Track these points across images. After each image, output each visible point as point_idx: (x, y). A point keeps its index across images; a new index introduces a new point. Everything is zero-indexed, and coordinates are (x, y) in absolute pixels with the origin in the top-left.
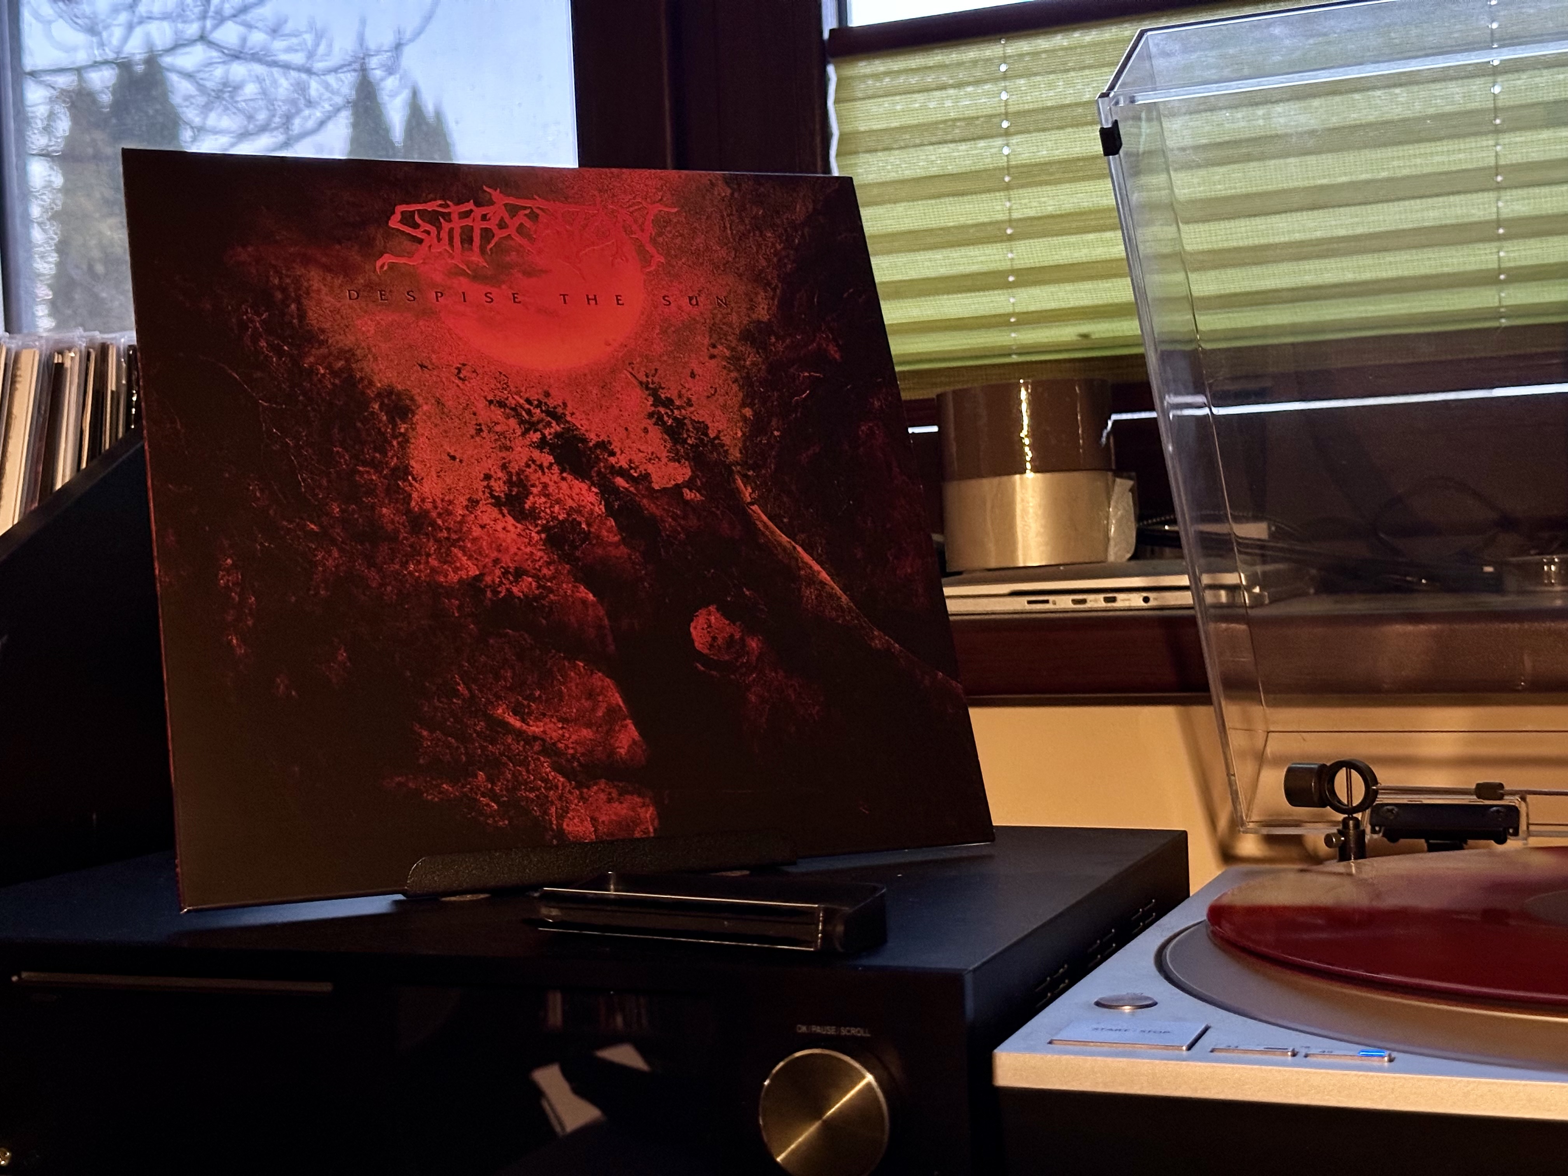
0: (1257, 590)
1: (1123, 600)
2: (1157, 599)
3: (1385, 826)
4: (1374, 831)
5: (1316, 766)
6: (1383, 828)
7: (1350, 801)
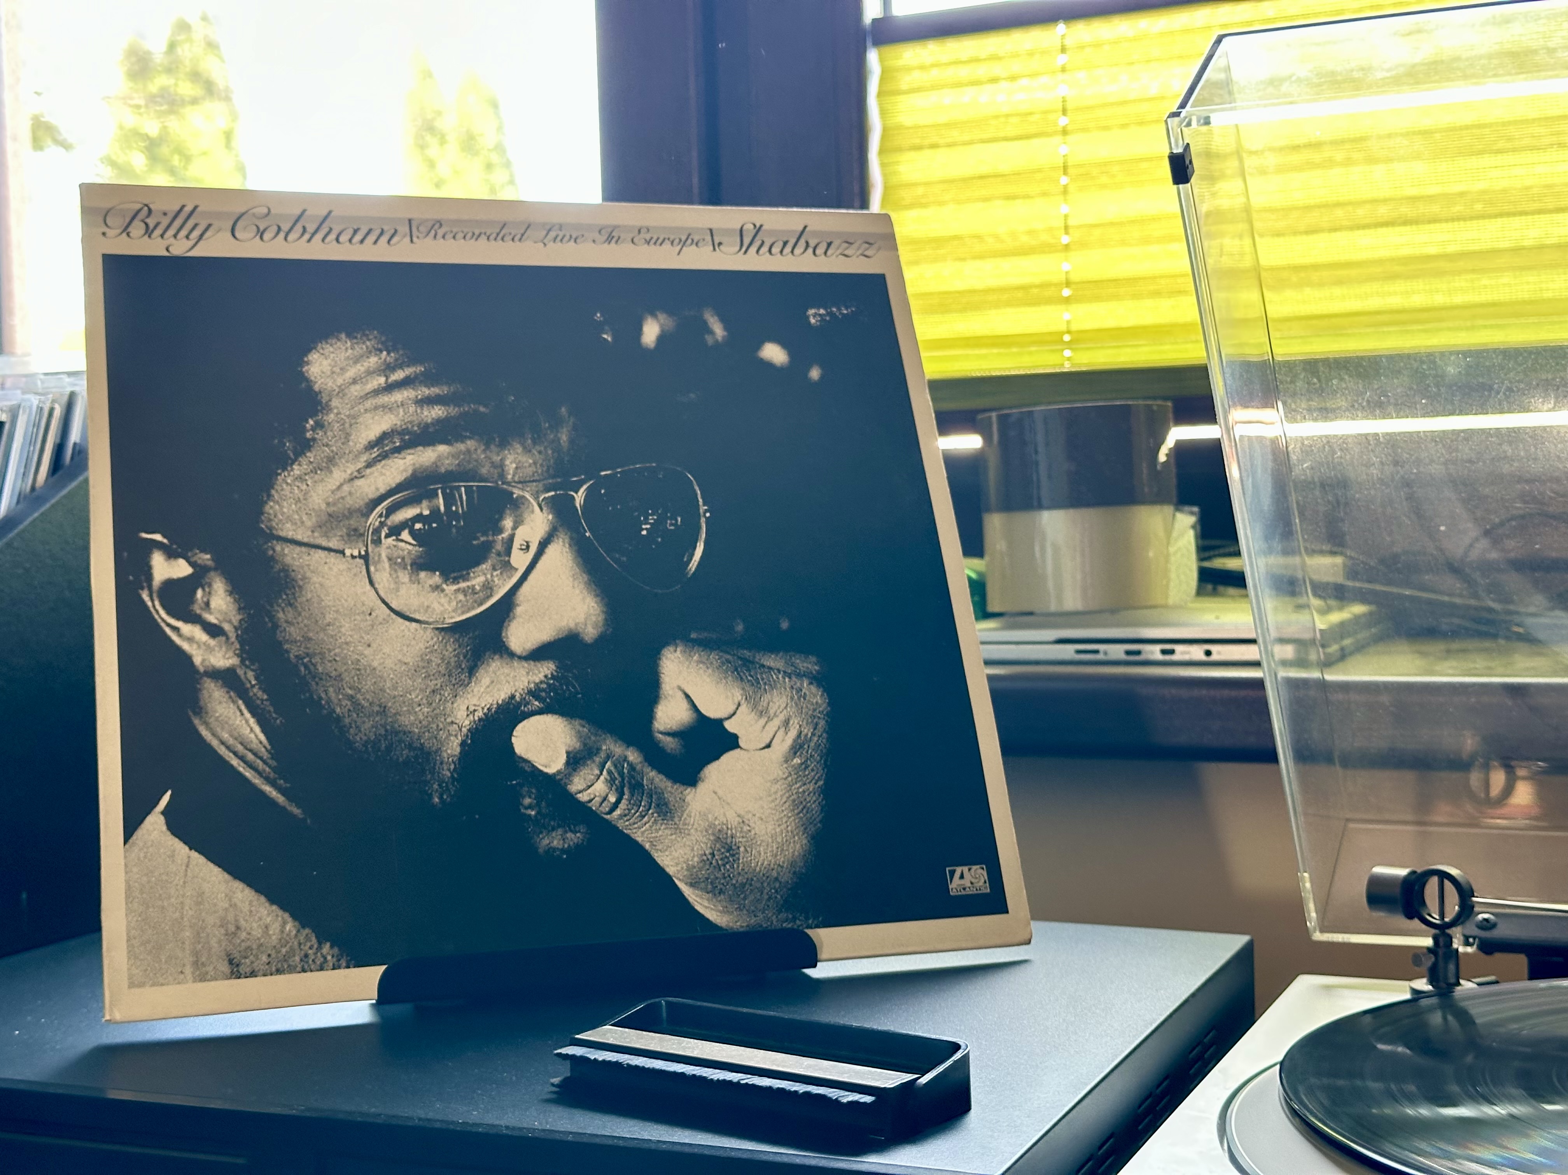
2: (1220, 652)
3: (1480, 939)
4: (1467, 943)
5: (1403, 872)
6: (1477, 940)
7: (1442, 915)
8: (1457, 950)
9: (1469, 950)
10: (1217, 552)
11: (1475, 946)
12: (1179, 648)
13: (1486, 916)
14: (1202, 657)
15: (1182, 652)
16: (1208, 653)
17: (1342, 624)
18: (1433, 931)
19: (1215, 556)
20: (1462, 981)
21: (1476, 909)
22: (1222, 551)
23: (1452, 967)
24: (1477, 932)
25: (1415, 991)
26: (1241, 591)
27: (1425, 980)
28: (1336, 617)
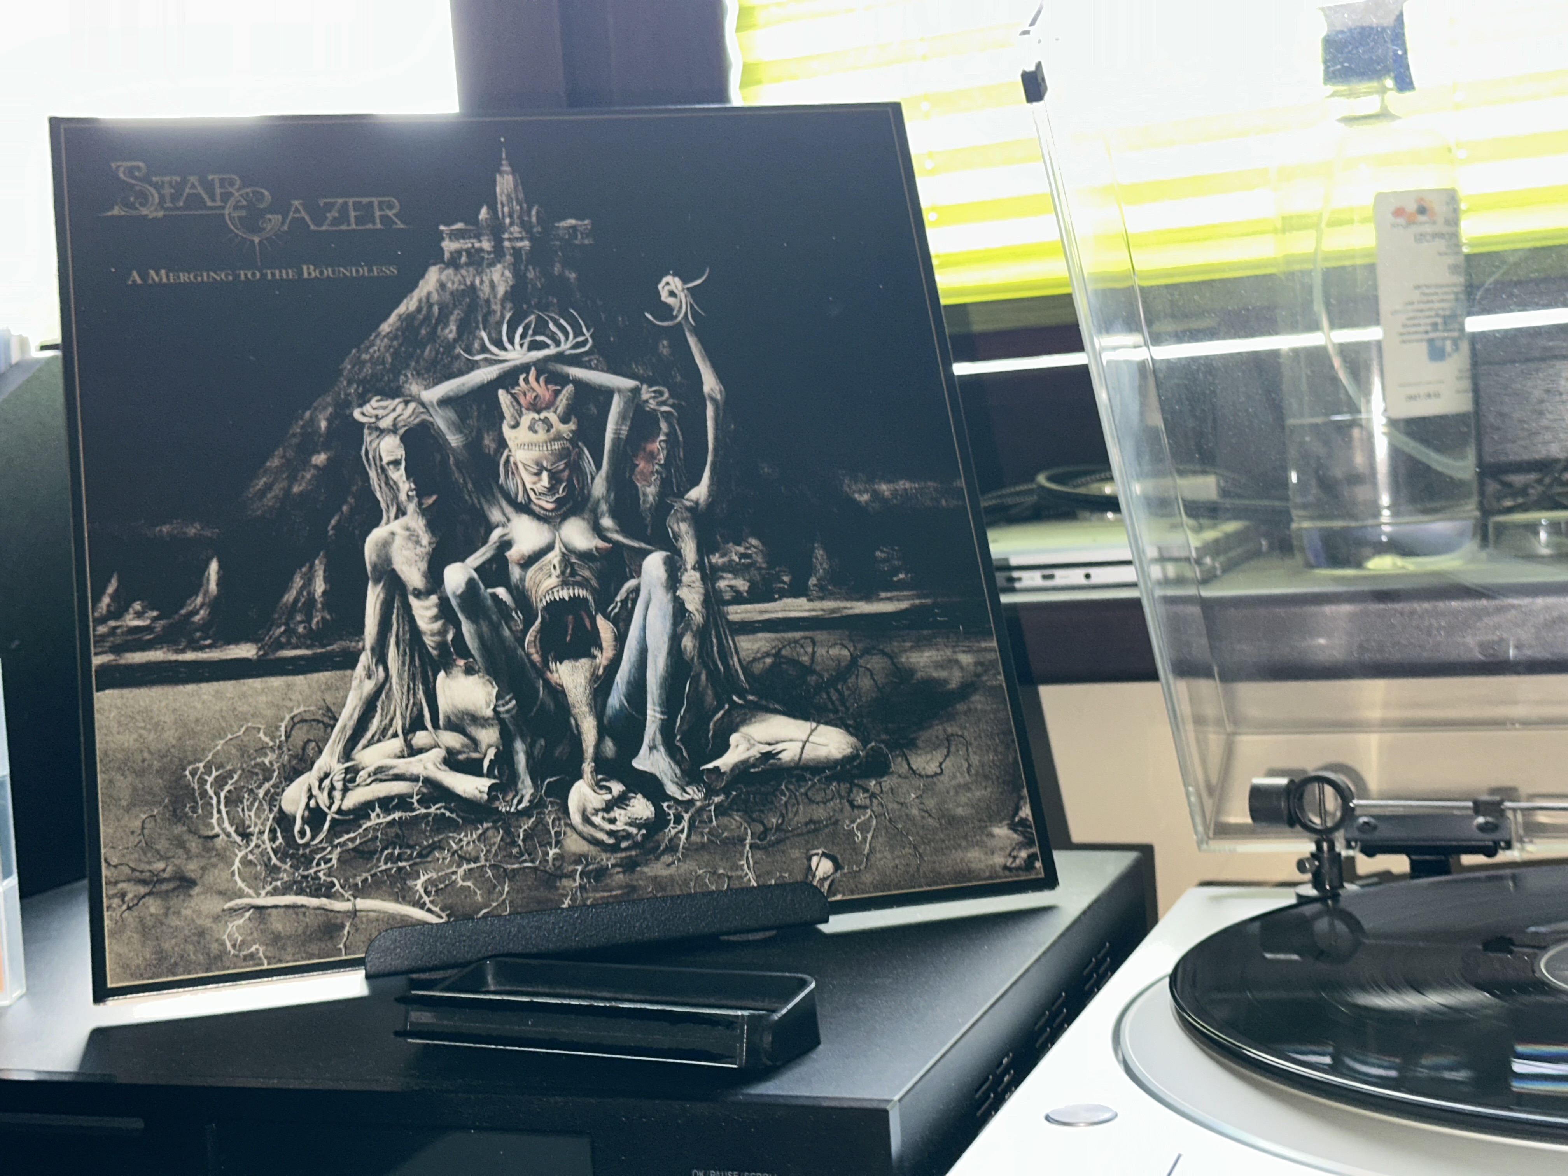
0: (1208, 560)
1: (1062, 577)
2: (1100, 576)
3: (1362, 841)
4: (1349, 847)
5: (1283, 781)
6: (1359, 844)
7: (1324, 822)
8: (1339, 854)
9: (1351, 853)
10: (1093, 477)
11: (1358, 849)
12: (1058, 573)
13: (1365, 819)
14: (1083, 581)
15: (1063, 577)
16: (1088, 576)
17: (1216, 541)
18: (1315, 837)
19: (1093, 482)
20: (1346, 885)
21: (1358, 812)
22: (1098, 476)
23: (1335, 870)
24: (1356, 834)
25: (1299, 896)
26: (1118, 516)
27: (1310, 886)
28: (1210, 535)
